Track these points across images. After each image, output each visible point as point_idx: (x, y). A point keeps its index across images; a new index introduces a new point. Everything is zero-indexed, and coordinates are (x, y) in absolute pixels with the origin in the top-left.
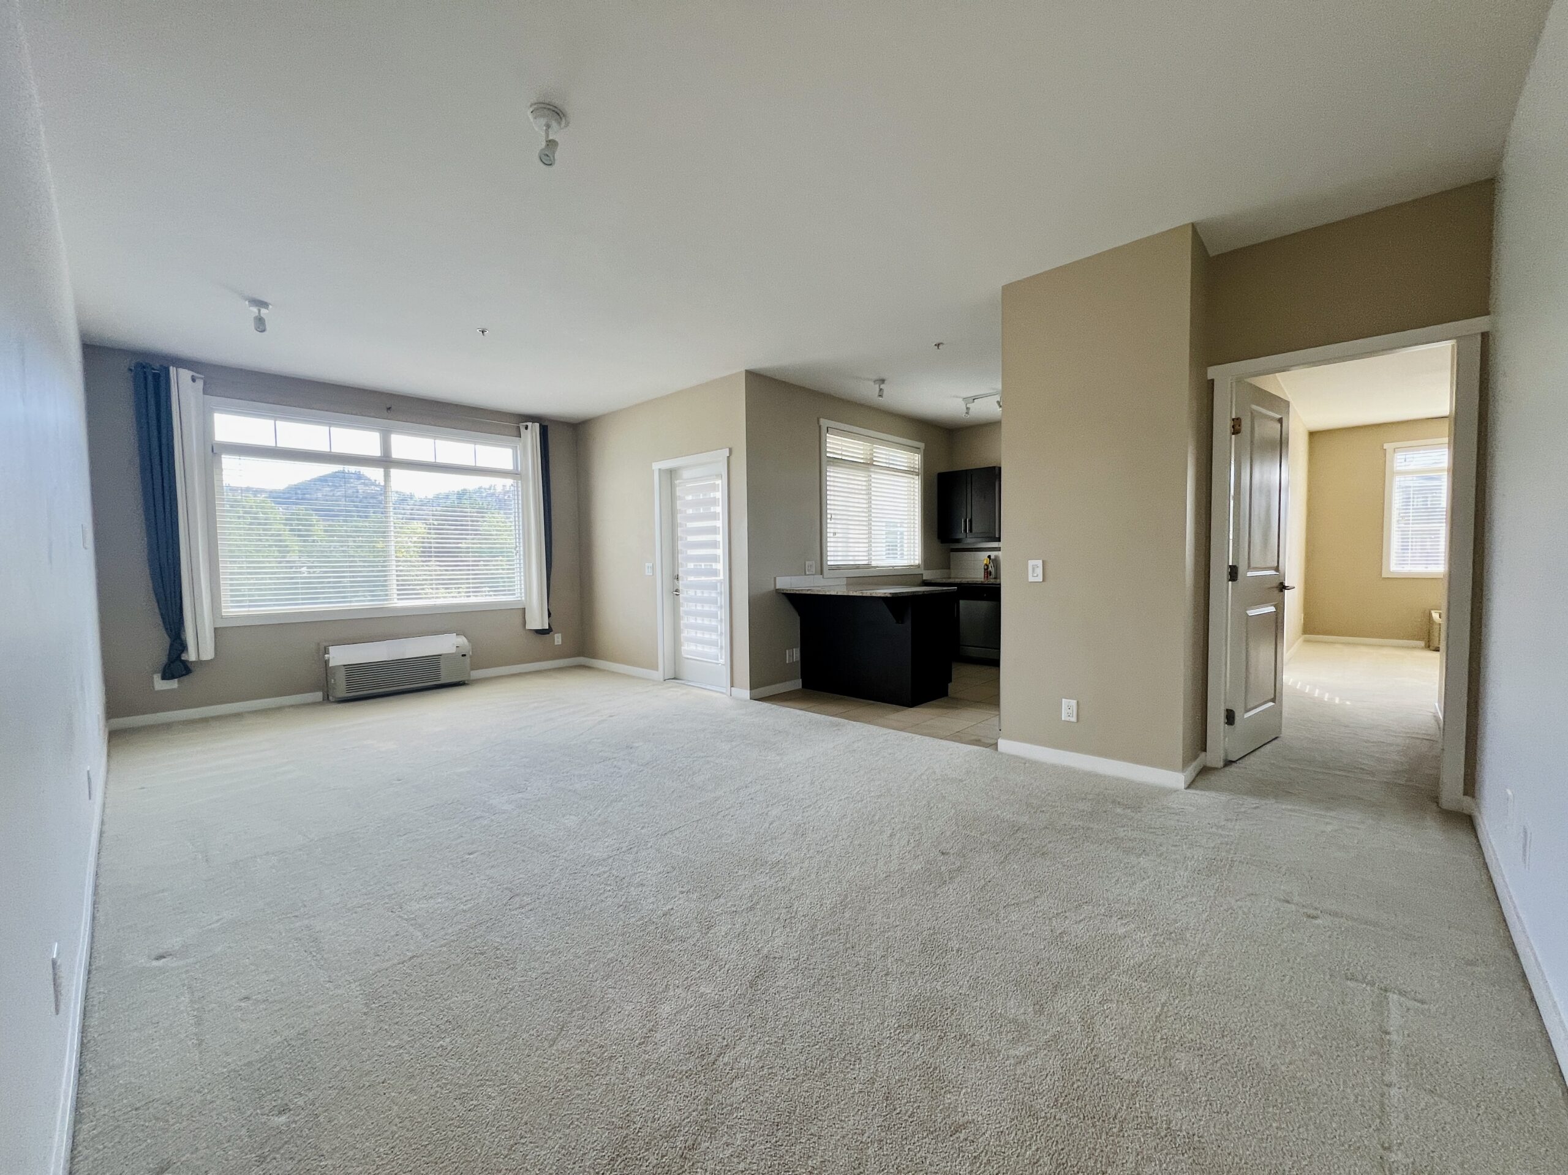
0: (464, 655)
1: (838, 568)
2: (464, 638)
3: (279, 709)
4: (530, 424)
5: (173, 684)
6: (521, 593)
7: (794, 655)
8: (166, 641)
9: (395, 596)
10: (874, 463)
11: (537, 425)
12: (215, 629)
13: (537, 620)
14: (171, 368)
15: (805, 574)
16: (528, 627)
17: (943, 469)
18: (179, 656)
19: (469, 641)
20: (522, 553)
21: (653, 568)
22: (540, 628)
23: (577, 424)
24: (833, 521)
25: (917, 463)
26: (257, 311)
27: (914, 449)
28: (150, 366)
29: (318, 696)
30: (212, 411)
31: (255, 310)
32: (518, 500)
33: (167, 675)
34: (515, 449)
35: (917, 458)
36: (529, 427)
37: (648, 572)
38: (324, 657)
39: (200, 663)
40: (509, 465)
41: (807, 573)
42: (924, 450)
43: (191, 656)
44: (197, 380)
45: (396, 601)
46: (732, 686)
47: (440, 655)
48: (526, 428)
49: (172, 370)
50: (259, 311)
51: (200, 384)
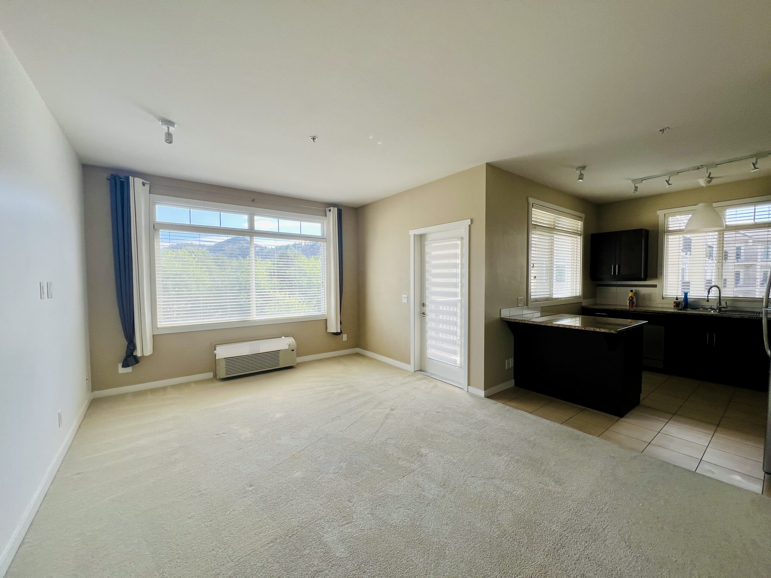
0: (293, 350)
1: (536, 300)
2: (293, 339)
3: (187, 384)
4: (332, 208)
5: (129, 370)
6: (325, 310)
7: (510, 363)
8: (125, 343)
9: (255, 313)
10: (556, 228)
11: (336, 209)
12: (153, 335)
13: (334, 327)
14: (130, 177)
15: (518, 307)
16: (328, 331)
17: (594, 231)
18: (132, 353)
19: (295, 340)
20: (325, 286)
21: (408, 298)
22: (335, 332)
23: (358, 208)
24: (535, 268)
25: (580, 227)
26: (167, 129)
27: (579, 218)
28: (119, 176)
29: (210, 375)
30: (155, 203)
31: (165, 127)
32: (324, 254)
33: (125, 365)
34: (323, 224)
35: (580, 224)
36: (332, 210)
37: (405, 301)
38: (214, 352)
39: (143, 356)
40: (319, 233)
41: (519, 305)
42: (585, 219)
43: (138, 353)
44: (146, 185)
45: (255, 316)
46: (469, 385)
47: (280, 351)
48: (330, 211)
49: (131, 178)
50: (168, 128)
51: (147, 187)
